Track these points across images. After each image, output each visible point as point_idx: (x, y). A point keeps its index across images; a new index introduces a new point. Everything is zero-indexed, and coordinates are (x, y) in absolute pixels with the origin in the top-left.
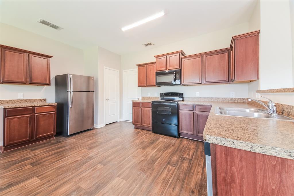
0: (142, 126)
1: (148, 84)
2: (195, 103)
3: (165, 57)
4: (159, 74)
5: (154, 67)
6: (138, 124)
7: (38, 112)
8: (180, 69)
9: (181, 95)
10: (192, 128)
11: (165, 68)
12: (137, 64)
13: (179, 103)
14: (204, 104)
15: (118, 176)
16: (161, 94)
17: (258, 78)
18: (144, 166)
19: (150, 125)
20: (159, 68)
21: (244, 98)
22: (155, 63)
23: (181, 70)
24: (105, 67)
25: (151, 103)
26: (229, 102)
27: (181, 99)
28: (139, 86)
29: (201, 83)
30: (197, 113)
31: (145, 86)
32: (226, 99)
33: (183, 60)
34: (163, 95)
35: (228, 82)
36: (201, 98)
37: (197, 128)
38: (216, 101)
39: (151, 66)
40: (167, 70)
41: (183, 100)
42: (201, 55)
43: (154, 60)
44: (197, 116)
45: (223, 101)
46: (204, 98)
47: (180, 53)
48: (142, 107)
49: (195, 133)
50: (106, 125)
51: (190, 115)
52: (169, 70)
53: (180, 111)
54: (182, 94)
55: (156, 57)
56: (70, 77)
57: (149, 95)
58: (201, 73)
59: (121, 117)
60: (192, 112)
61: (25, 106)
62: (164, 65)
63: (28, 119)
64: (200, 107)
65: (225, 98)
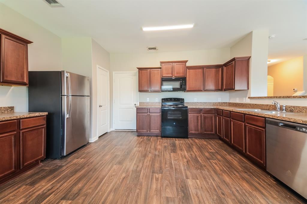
3: (171, 64)
7: (24, 128)
12: (138, 67)
21: (227, 103)
23: (185, 78)
24: (97, 66)
28: (139, 91)
32: (216, 103)
39: (156, 71)
40: (173, 77)
42: (202, 68)
43: (159, 66)
46: (200, 103)
50: (99, 137)
52: (175, 76)
55: (162, 63)
57: (148, 100)
59: (111, 126)
61: (8, 119)
62: (170, 71)
63: (11, 139)
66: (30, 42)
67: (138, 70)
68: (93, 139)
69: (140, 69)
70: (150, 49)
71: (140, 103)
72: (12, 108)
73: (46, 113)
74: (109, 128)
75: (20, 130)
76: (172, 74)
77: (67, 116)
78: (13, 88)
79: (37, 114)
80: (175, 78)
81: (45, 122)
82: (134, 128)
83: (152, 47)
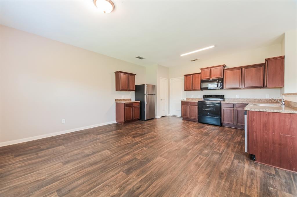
0: (189, 118)
1: (193, 89)
2: (235, 102)
3: (209, 69)
4: (203, 81)
5: (199, 76)
6: (186, 117)
8: (222, 77)
9: (222, 97)
10: (233, 119)
11: (209, 77)
12: (184, 74)
13: (222, 102)
14: (243, 103)
15: (161, 156)
16: (204, 96)
17: (284, 86)
18: (179, 153)
19: (196, 118)
20: (203, 77)
22: (200, 73)
23: (223, 79)
24: (160, 78)
25: (197, 102)
26: (264, 102)
27: (222, 100)
28: (185, 90)
29: (240, 88)
30: (237, 109)
31: (191, 90)
33: (225, 71)
34: (205, 97)
35: (263, 87)
36: (240, 99)
37: (237, 120)
38: (253, 101)
39: (197, 76)
40: (211, 78)
41: (224, 101)
42: (241, 68)
43: (200, 71)
44: (237, 111)
45: (259, 101)
46: (243, 99)
47: (223, 67)
48: (189, 105)
49: (235, 123)
50: (161, 117)
51: (231, 110)
53: (223, 108)
54: (224, 96)
55: (201, 69)
56: (146, 86)
57: (192, 97)
58: (240, 80)
60: (233, 109)
61: (130, 102)
62: (208, 74)
63: (131, 109)
64: (240, 105)
65: (261, 99)
66: (136, 74)
67: (184, 76)
68: (158, 117)
69: (186, 76)
70: (193, 61)
71: (186, 98)
72: (131, 99)
73: (140, 102)
74: (167, 113)
75: (133, 106)
76: (210, 76)
77: (146, 103)
78: (131, 92)
79: (137, 102)
80: (212, 80)
81: (139, 105)
82: (180, 114)
83: (194, 60)
